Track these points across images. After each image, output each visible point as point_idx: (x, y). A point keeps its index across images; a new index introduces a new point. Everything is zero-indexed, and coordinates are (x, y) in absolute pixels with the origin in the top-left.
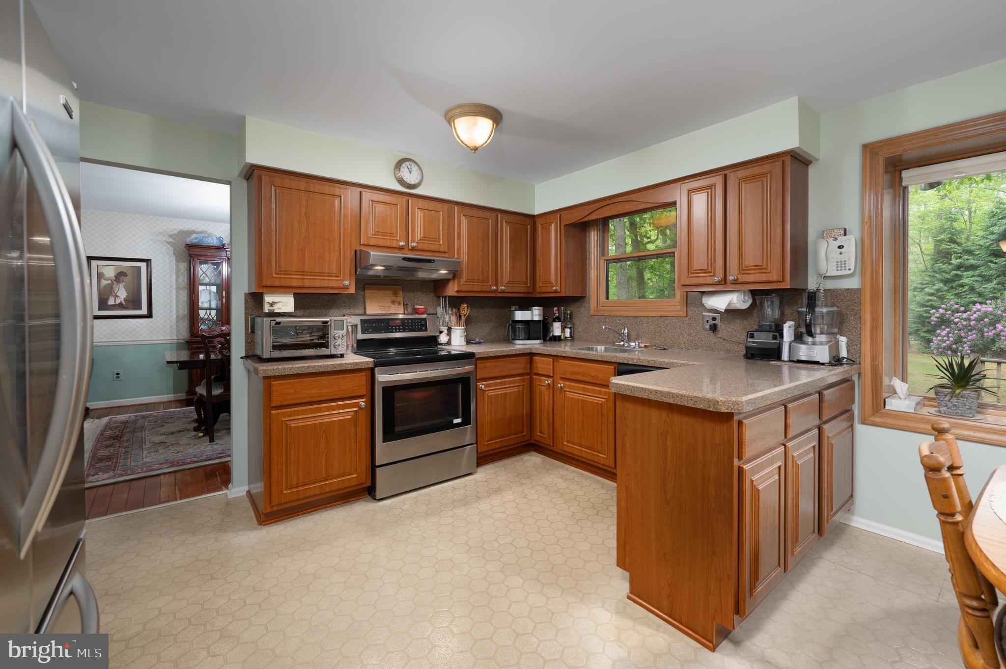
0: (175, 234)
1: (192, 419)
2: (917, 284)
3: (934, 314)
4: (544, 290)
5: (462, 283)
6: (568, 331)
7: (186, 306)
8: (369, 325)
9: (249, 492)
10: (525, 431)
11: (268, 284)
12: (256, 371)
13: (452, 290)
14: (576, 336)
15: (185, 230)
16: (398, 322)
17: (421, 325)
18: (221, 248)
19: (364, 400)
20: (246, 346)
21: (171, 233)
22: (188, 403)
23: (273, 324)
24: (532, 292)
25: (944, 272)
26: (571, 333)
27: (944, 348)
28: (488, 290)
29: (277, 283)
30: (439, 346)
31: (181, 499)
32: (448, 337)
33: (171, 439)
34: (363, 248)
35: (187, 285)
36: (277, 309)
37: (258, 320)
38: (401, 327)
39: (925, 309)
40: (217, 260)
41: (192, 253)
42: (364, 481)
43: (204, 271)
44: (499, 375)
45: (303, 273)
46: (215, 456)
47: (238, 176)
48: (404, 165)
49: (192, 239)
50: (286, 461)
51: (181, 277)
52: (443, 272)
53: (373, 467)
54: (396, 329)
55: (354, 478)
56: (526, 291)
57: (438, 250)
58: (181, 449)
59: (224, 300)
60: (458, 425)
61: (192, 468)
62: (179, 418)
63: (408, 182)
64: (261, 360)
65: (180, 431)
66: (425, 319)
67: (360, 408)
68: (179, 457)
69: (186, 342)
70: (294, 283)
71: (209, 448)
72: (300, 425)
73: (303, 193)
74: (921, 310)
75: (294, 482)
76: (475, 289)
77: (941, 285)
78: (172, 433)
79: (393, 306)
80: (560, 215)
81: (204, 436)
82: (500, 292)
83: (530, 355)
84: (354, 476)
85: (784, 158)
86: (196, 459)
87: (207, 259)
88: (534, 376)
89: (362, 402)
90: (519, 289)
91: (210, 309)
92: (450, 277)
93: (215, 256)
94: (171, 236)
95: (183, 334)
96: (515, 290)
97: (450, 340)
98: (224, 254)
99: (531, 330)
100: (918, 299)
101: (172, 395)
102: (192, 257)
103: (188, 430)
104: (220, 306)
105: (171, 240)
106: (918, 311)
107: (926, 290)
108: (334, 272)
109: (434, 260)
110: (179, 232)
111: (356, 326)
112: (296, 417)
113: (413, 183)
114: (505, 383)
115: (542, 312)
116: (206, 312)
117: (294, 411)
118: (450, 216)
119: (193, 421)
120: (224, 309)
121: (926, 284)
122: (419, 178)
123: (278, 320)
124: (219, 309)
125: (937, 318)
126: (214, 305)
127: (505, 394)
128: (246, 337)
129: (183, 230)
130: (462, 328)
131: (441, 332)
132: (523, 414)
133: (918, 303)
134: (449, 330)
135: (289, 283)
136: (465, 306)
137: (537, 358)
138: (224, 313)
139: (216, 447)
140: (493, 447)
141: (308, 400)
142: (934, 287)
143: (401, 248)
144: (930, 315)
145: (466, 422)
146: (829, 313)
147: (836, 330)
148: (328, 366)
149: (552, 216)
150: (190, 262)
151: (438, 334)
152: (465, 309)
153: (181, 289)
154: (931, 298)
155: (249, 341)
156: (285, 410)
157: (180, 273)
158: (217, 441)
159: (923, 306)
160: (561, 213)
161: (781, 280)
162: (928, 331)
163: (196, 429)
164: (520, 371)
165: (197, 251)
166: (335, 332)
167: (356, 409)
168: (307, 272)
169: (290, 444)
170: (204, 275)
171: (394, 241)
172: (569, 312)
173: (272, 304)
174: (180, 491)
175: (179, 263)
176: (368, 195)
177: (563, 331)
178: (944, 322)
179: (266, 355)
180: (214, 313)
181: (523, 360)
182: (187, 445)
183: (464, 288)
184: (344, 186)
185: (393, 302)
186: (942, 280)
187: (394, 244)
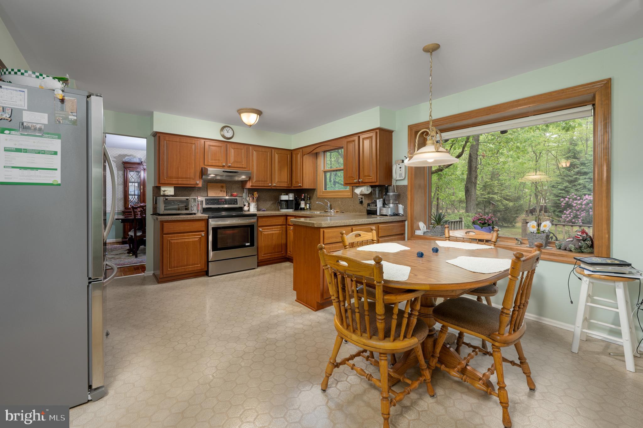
0: (117, 156)
1: (126, 249)
2: (555, 183)
3: (563, 201)
4: (296, 186)
5: (253, 182)
6: (308, 205)
7: (122, 193)
8: (208, 201)
9: (154, 274)
10: (283, 251)
11: (163, 182)
12: (157, 219)
13: (249, 185)
14: (312, 208)
15: (122, 154)
16: (223, 200)
17: (235, 202)
18: (140, 164)
19: (204, 233)
20: (153, 210)
21: (115, 156)
22: (123, 243)
23: (164, 199)
24: (291, 186)
25: (569, 176)
26: (309, 206)
27: (568, 221)
28: (267, 185)
29: (167, 182)
30: (244, 212)
31: (124, 276)
32: (248, 208)
33: (117, 256)
34: (206, 167)
35: (123, 182)
36: (166, 193)
37: (158, 198)
38: (225, 203)
39: (558, 198)
40: (138, 170)
41: (125, 166)
42: (204, 268)
43: (132, 175)
44: (269, 225)
45: (178, 178)
46: (138, 262)
47: (150, 135)
48: (225, 129)
49: (126, 159)
50: (169, 257)
51: (120, 178)
52: (244, 177)
53: (208, 262)
54: (222, 203)
55: (200, 266)
56: (287, 186)
57: (241, 167)
58: (122, 260)
59: (142, 190)
60: (248, 246)
61: (128, 267)
62: (119, 249)
63: (227, 136)
64: (159, 215)
65: (121, 254)
66: (237, 199)
67: (202, 236)
68: (122, 262)
69: (122, 211)
70: (174, 182)
71: (135, 260)
72: (175, 242)
73: (178, 143)
74: (556, 199)
75: (173, 266)
76: (261, 185)
77: (567, 184)
78: (117, 255)
79: (221, 193)
80: (302, 150)
81: (132, 255)
82: (273, 187)
83: (286, 216)
84: (199, 265)
85: (377, 131)
86: (130, 263)
87: (133, 169)
88: (288, 226)
89: (203, 234)
90: (284, 185)
91: (135, 195)
92: (248, 179)
93: (137, 168)
94: (115, 157)
95: (121, 208)
96: (281, 185)
97: (249, 209)
98: (142, 167)
99: (288, 204)
100: (554, 192)
101: (115, 239)
102: (125, 168)
103: (125, 253)
104: (139, 194)
105: (115, 159)
106: (554, 200)
107: (559, 187)
108: (192, 177)
109: (238, 172)
110: (119, 155)
111: (202, 201)
112: (174, 239)
113: (229, 137)
114: (272, 229)
115: (293, 196)
116: (132, 197)
117: (173, 236)
118: (248, 151)
119: (127, 250)
120: (142, 195)
121: (560, 183)
122: (232, 134)
123: (167, 198)
124: (139, 195)
125: (565, 203)
126: (136, 193)
127: (273, 234)
128: (153, 205)
129: (121, 154)
130: (255, 203)
131: (245, 205)
132: (282, 244)
133: (555, 195)
134: (249, 204)
135: (171, 182)
136: (256, 193)
137: (289, 217)
138: (142, 197)
139: (138, 259)
140: (266, 258)
141: (179, 231)
142: (564, 185)
143: (223, 166)
144: (561, 202)
145: (252, 245)
146: (393, 195)
147: (397, 202)
148: (188, 217)
149: (299, 150)
150: (124, 171)
151: (243, 206)
152: (256, 195)
153: (120, 185)
154: (561, 191)
155: (154, 207)
156: (169, 235)
157: (119, 177)
158: (138, 257)
159: (557, 196)
160: (303, 149)
161: (376, 181)
162: (560, 212)
163: (128, 253)
164: (281, 223)
165: (128, 166)
166: (192, 204)
167: (200, 236)
168: (180, 177)
169: (171, 249)
170: (131, 178)
171: (220, 163)
172: (309, 196)
173: (164, 191)
174: (124, 273)
175: (119, 172)
176: (208, 143)
177: (306, 205)
178: (569, 206)
179: (161, 213)
180: (136, 197)
181: (282, 218)
182: (124, 258)
183: (254, 185)
184: (197, 139)
185: (221, 191)
186: (569, 181)
187: (220, 165)
